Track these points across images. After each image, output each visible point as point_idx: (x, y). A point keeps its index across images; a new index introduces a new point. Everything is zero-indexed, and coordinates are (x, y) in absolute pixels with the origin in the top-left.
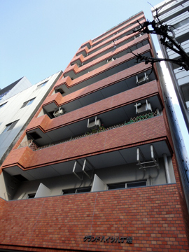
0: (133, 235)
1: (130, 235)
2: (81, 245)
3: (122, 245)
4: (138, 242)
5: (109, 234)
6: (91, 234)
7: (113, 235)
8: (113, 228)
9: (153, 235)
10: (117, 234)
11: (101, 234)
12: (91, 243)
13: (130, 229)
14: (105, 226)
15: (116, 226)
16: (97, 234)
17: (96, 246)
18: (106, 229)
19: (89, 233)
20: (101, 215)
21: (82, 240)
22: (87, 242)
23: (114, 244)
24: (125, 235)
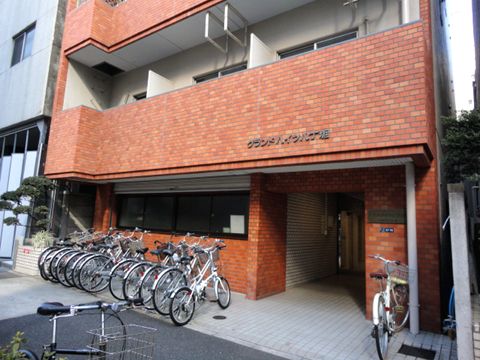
0: (331, 126)
1: (325, 126)
2: (246, 154)
3: (311, 142)
4: (339, 134)
5: (289, 132)
6: (259, 137)
7: (296, 131)
8: (294, 122)
9: (365, 121)
10: (304, 129)
11: (276, 134)
12: (260, 148)
13: (327, 117)
14: (281, 121)
15: (301, 117)
16: (269, 135)
17: (270, 151)
18: (284, 124)
19: (255, 135)
20: (272, 105)
21: (246, 146)
22: (253, 149)
23: (298, 143)
24: (316, 129)
